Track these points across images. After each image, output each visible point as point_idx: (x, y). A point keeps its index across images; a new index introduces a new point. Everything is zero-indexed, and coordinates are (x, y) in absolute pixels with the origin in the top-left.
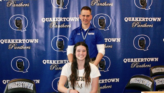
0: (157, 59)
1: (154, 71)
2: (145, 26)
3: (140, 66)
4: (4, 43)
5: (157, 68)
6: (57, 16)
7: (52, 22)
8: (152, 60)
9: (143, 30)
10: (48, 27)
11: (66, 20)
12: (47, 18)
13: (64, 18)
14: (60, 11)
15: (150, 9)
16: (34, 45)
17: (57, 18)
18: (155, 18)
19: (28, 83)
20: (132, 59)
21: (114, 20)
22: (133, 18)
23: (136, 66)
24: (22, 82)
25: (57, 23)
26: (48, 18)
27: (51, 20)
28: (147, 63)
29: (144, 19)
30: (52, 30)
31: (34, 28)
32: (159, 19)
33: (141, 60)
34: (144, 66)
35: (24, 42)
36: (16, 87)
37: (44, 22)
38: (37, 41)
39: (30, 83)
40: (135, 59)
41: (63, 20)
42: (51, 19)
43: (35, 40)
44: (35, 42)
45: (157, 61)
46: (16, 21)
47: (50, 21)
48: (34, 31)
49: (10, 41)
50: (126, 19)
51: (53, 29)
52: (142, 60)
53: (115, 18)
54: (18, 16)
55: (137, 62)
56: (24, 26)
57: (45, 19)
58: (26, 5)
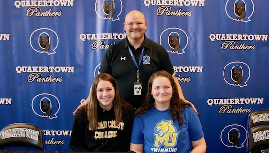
0: (261, 101)
1: (256, 118)
2: (243, 47)
3: (234, 111)
4: (22, 72)
5: (261, 115)
6: (104, 31)
7: (95, 40)
8: (253, 101)
9: (239, 55)
10: (89, 48)
11: (117, 37)
12: (87, 35)
13: (115, 35)
14: (109, 23)
15: (250, 20)
16: (68, 76)
17: (103, 34)
18: (258, 35)
20: (221, 100)
21: (193, 39)
22: (223, 36)
23: (227, 111)
25: (104, 42)
26: (90, 35)
27: (95, 37)
28: (245, 106)
29: (240, 37)
30: (95, 52)
31: (68, 50)
32: (265, 37)
33: (234, 101)
34: (239, 110)
35: (52, 71)
38: (71, 70)
40: (225, 100)
41: (113, 37)
42: (94, 35)
43: (70, 68)
44: (69, 72)
45: (261, 103)
46: (41, 37)
47: (92, 39)
48: (67, 54)
49: (31, 70)
50: (212, 37)
51: (98, 51)
52: (237, 101)
53: (195, 34)
54: (44, 31)
55: (228, 105)
56: (52, 46)
57: (84, 35)
58: (57, 13)
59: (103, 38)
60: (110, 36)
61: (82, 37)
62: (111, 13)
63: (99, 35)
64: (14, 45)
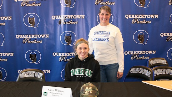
0: (154, 52)
1: (152, 62)
2: (144, 22)
3: (140, 58)
5: (155, 60)
6: (65, 14)
7: (60, 19)
8: (150, 52)
9: (142, 26)
10: (57, 24)
11: (73, 17)
12: (56, 16)
13: (72, 16)
14: (68, 10)
15: (148, 7)
16: (45, 40)
17: (65, 16)
18: (153, 15)
19: (38, 72)
20: (132, 52)
21: (116, 18)
22: (133, 15)
23: (135, 58)
24: (33, 72)
26: (57, 16)
27: (60, 17)
28: (146, 55)
29: (143, 16)
31: (45, 25)
32: (157, 16)
33: (140, 53)
34: (143, 58)
35: (36, 37)
36: (27, 76)
37: (54, 19)
38: (47, 36)
39: (39, 73)
40: (134, 52)
41: (70, 17)
42: (59, 16)
43: (46, 35)
44: (46, 37)
45: (155, 53)
46: (29, 18)
47: (59, 18)
48: (45, 27)
49: (24, 37)
50: (127, 16)
51: (62, 25)
52: (141, 53)
53: (117, 15)
54: (31, 14)
55: (136, 55)
56: (36, 23)
57: (54, 16)
58: (38, 4)
59: (65, 18)
60: (68, 17)
61: (53, 18)
62: (69, 3)
63: (62, 16)
64: (14, 23)
